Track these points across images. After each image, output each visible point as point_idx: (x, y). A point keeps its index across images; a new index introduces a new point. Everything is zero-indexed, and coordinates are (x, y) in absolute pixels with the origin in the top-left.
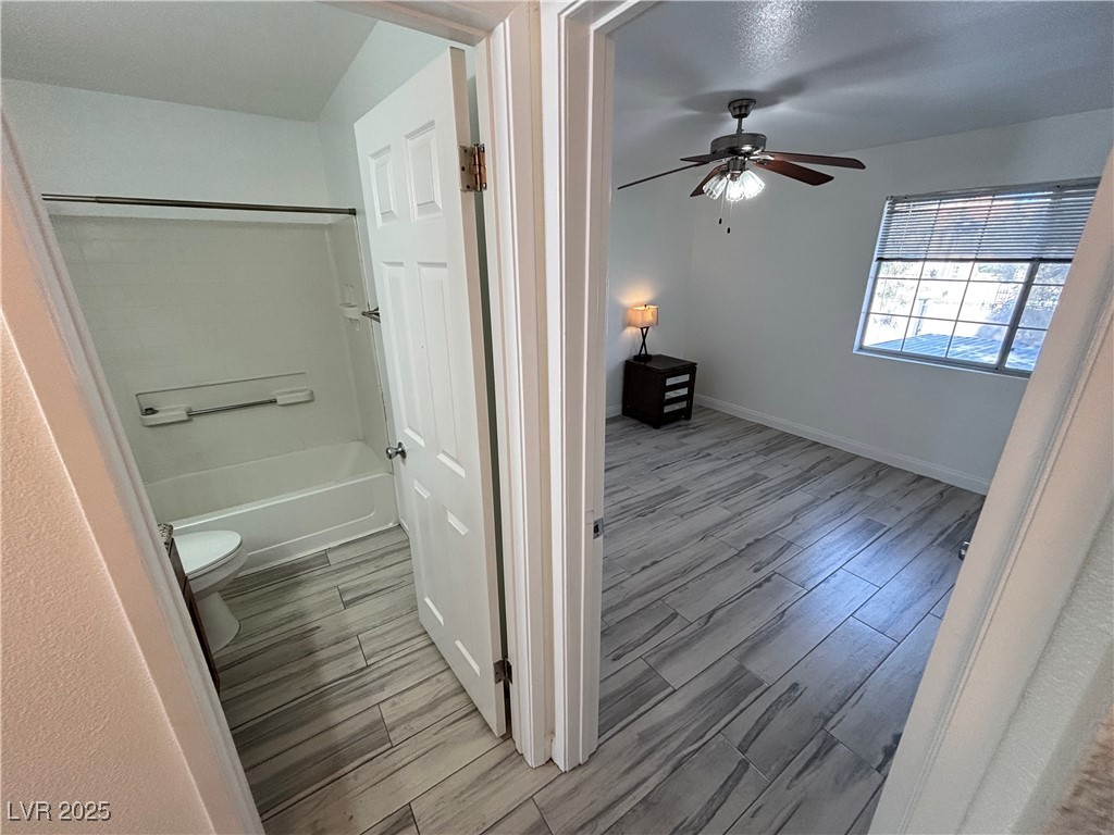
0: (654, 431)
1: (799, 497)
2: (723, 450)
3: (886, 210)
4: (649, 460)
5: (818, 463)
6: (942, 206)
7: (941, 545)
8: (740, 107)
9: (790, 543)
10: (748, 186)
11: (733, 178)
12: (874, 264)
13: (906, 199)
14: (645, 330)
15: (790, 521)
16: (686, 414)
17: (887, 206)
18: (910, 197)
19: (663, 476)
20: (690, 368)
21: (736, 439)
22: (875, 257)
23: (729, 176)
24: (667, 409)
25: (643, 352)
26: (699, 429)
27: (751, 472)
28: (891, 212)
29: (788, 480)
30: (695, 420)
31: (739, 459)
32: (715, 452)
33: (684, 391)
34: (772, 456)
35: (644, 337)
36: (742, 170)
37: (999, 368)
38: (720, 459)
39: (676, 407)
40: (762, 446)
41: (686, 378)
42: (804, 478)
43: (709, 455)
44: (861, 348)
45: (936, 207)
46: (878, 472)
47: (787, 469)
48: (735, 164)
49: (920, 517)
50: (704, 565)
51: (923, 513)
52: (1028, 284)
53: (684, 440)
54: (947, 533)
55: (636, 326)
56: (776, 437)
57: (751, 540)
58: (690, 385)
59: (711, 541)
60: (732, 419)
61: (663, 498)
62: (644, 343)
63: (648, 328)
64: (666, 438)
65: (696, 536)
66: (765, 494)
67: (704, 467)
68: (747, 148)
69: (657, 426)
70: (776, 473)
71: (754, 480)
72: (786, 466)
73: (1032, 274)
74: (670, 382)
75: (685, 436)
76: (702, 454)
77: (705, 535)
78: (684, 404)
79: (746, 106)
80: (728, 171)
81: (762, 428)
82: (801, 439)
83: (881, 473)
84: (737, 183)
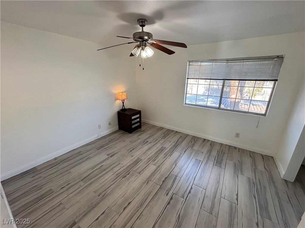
0: (130, 135)
1: (176, 154)
2: (152, 139)
3: (188, 64)
4: (128, 148)
5: (179, 139)
6: (201, 64)
7: (216, 165)
8: (142, 22)
9: (176, 176)
10: (148, 52)
11: (143, 49)
12: (187, 80)
13: (192, 61)
14: (123, 101)
15: (174, 166)
16: (140, 127)
17: (188, 63)
18: (194, 61)
19: (132, 154)
20: (139, 112)
21: (155, 134)
22: (187, 78)
23: (141, 48)
24: (133, 126)
25: (124, 108)
26: (144, 131)
27: (161, 147)
28: (189, 65)
29: (171, 148)
30: (143, 128)
31: (156, 142)
32: (150, 140)
33: (138, 120)
34: (166, 139)
35: (123, 103)
36: (145, 46)
37: (219, 108)
38: (151, 143)
39: (136, 125)
40: (163, 135)
41: (138, 116)
42: (176, 146)
43: (148, 141)
44: (186, 104)
45: (200, 64)
46: (195, 139)
47: (171, 143)
48: (143, 44)
49: (208, 155)
50: (149, 198)
51: (208, 153)
52: (223, 86)
53: (139, 137)
54: (216, 160)
55: (120, 100)
56: (166, 131)
57: (163, 179)
58: (140, 117)
59: (151, 183)
60: (154, 126)
61: (132, 166)
62: (123, 105)
63: (124, 100)
64: (134, 137)
65: (145, 182)
66: (166, 155)
67: (146, 147)
68: (146, 38)
69: (130, 133)
70: (168, 146)
71: (162, 150)
72: (170, 142)
73: (224, 83)
74: (133, 117)
75: (140, 135)
76: (145, 142)
77: (148, 181)
78: (138, 124)
79: (144, 22)
80: (140, 46)
81: (162, 128)
82: (173, 131)
83: (195, 140)
84: (144, 52)
